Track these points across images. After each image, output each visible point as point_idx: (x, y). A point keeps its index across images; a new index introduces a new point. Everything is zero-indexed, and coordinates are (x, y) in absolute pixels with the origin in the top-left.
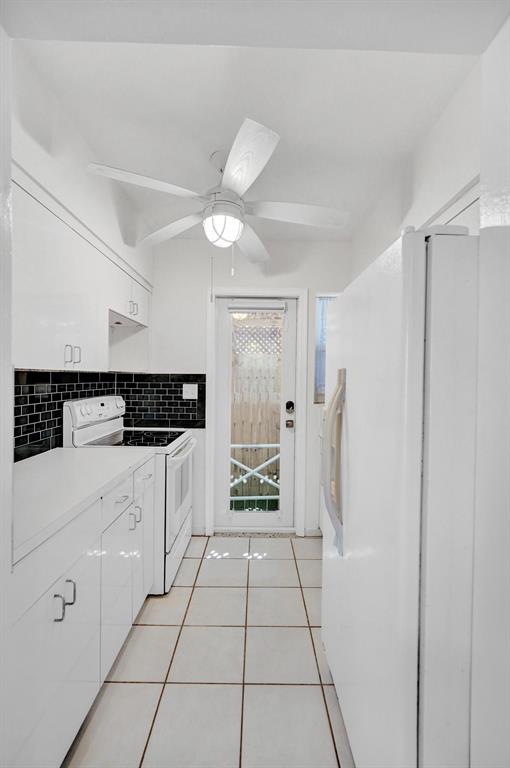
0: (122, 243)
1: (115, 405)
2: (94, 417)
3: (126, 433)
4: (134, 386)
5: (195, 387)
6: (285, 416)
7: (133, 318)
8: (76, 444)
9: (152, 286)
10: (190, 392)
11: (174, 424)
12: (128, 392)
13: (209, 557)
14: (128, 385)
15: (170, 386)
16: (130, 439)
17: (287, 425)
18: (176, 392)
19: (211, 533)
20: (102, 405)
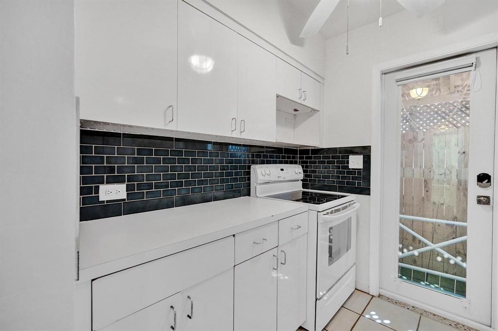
0: (288, 41)
1: (295, 171)
2: (273, 178)
3: (304, 193)
4: (311, 158)
5: (361, 157)
6: (475, 190)
7: (303, 103)
8: (258, 195)
9: (324, 79)
10: (356, 162)
11: (341, 189)
12: (306, 162)
13: (367, 316)
14: (307, 158)
15: (338, 157)
16: (306, 198)
17: (479, 202)
18: (343, 162)
19: (376, 294)
20: (282, 170)
